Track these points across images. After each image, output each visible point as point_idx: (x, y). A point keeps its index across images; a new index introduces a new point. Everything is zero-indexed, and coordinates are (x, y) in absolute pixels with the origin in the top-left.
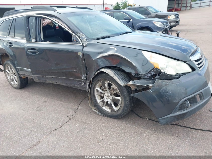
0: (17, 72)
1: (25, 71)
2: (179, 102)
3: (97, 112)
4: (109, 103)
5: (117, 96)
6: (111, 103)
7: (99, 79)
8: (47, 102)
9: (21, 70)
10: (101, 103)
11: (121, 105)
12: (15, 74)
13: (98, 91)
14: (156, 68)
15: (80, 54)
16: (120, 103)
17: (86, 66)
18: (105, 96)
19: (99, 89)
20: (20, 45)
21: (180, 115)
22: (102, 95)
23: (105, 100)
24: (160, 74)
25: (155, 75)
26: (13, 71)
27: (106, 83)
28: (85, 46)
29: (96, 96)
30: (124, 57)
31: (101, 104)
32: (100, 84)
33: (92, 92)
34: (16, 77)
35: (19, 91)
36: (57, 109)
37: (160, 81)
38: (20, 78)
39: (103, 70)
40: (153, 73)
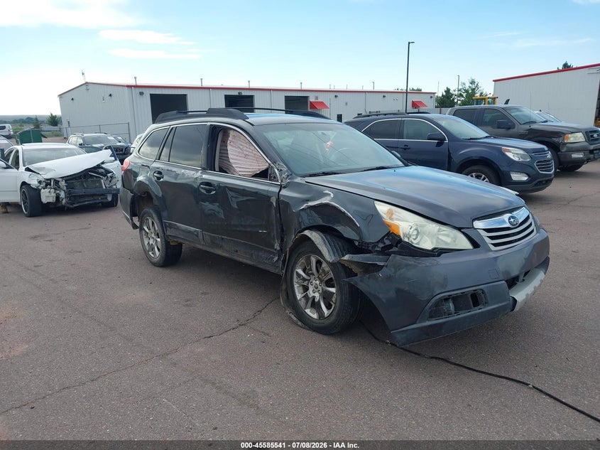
0: (163, 230)
1: (178, 228)
2: (429, 301)
3: (295, 319)
4: (316, 300)
5: (330, 287)
6: (319, 301)
7: (301, 250)
8: (208, 293)
9: (171, 226)
10: (303, 300)
11: (335, 303)
12: (158, 234)
13: (299, 275)
14: (393, 233)
15: (274, 200)
16: (334, 299)
17: (282, 224)
18: (310, 285)
19: (300, 271)
20: (176, 179)
21: (431, 326)
22: (305, 283)
23: (311, 293)
24: (399, 245)
25: (390, 246)
26: (156, 228)
27: (313, 260)
28: (285, 187)
29: (296, 286)
30: (343, 210)
31: (302, 303)
32: (302, 260)
33: (289, 277)
34: (159, 240)
35: (160, 270)
36: (222, 306)
37: (398, 257)
38: (167, 243)
39: (307, 233)
40: (388, 242)
